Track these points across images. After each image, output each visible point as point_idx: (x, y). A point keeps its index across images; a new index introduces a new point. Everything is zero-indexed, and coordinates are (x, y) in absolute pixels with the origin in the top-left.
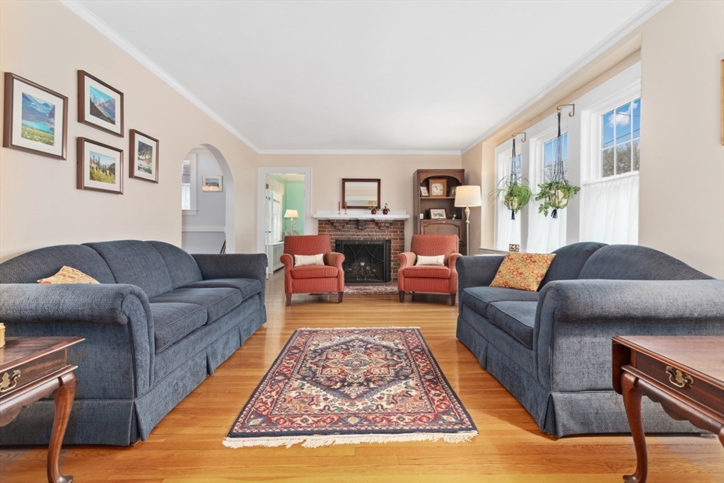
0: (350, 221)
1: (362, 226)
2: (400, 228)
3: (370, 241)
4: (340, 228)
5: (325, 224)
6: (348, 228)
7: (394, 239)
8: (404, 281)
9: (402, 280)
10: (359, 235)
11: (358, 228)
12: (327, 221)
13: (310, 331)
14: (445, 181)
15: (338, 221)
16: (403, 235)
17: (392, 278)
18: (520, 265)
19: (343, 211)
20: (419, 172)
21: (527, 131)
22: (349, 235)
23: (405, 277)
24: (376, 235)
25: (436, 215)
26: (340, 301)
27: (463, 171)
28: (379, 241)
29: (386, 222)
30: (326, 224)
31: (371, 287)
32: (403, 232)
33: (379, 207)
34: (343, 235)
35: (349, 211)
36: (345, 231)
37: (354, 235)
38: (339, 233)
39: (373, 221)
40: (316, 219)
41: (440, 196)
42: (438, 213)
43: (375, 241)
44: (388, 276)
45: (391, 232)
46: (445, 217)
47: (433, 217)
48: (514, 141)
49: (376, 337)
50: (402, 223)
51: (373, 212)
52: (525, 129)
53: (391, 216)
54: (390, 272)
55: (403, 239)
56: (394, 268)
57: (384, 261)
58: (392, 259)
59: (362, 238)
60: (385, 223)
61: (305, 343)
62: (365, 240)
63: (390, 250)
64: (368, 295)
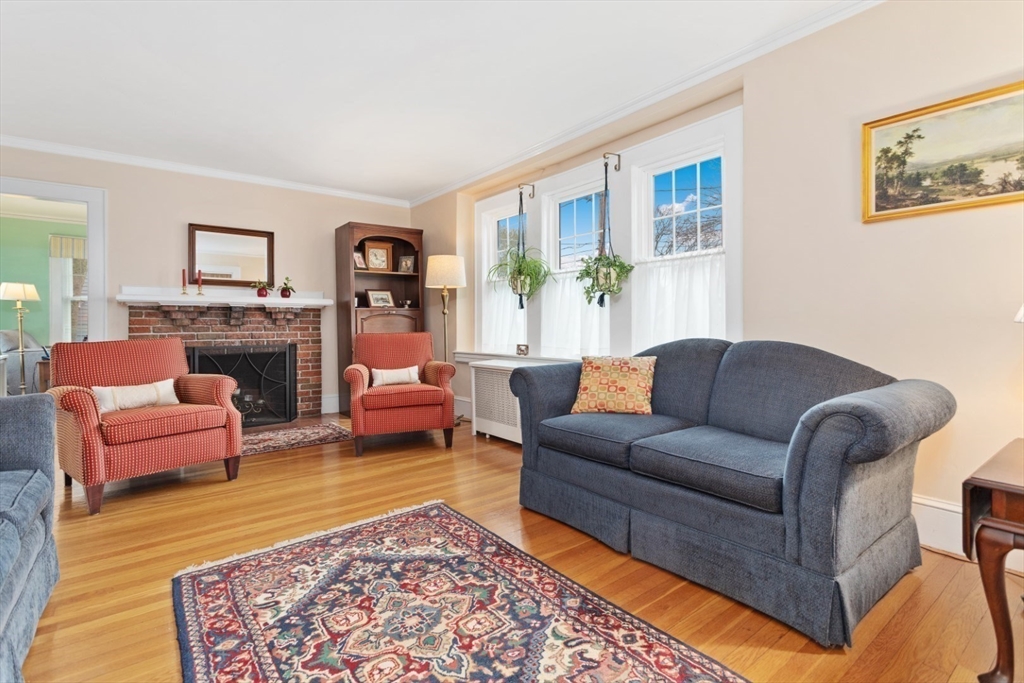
0: (209, 308)
1: (238, 319)
2: (314, 322)
3: (254, 348)
4: (187, 322)
5: (145, 316)
6: (205, 322)
7: (303, 342)
8: (365, 418)
9: (360, 414)
10: (230, 337)
11: (228, 324)
12: (152, 308)
13: (218, 571)
14: (390, 245)
15: (183, 309)
16: (319, 335)
17: (299, 411)
18: (615, 375)
19: (193, 289)
20: (350, 227)
21: (536, 184)
22: (208, 336)
23: (366, 410)
24: (268, 337)
25: (377, 300)
26: (232, 475)
27: (420, 232)
28: (274, 346)
29: (287, 311)
30: (148, 315)
31: (271, 435)
32: (319, 329)
33: (271, 283)
34: (193, 337)
35: (206, 289)
36: (199, 330)
37: (219, 337)
38: (182, 333)
39: (262, 309)
40: (123, 304)
41: (382, 269)
42: (380, 297)
43: (264, 347)
44: (293, 408)
45: (296, 329)
46: (392, 304)
47: (373, 304)
48: (521, 194)
49: (388, 541)
50: (317, 312)
51: (262, 293)
52: (535, 180)
53: (296, 301)
54: (296, 401)
55: (319, 341)
56: (302, 394)
57: (287, 383)
58: (299, 377)
59: (237, 343)
60: (286, 313)
61: (236, 609)
62: (244, 346)
63: (296, 361)
64: (277, 451)
